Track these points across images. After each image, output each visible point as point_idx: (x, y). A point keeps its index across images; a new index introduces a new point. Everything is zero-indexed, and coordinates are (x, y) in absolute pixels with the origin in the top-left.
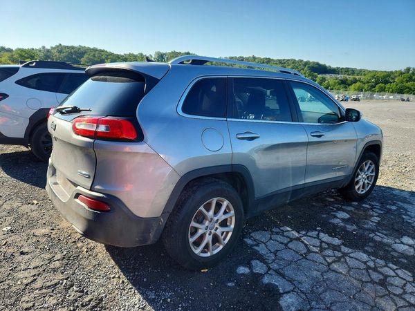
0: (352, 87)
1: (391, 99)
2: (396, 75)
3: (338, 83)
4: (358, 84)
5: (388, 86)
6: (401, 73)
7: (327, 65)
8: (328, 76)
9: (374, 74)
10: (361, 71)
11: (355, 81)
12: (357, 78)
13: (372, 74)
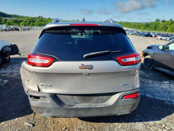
0: (21, 23)
1: (39, 29)
2: (36, 19)
3: (14, 21)
4: (23, 22)
5: (35, 23)
6: (38, 18)
7: (5, 13)
8: (8, 18)
9: (28, 18)
10: (21, 16)
11: (21, 21)
12: (22, 19)
13: (27, 18)
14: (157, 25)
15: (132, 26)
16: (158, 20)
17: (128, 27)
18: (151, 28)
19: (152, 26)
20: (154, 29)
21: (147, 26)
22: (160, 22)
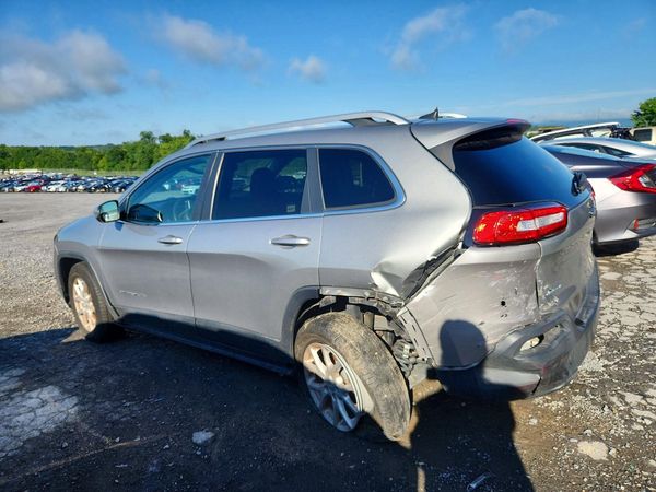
14: (151, 152)
15: (60, 163)
16: (147, 136)
17: (41, 166)
18: (134, 162)
19: (138, 156)
20: (145, 166)
21: (118, 156)
22: (158, 142)
